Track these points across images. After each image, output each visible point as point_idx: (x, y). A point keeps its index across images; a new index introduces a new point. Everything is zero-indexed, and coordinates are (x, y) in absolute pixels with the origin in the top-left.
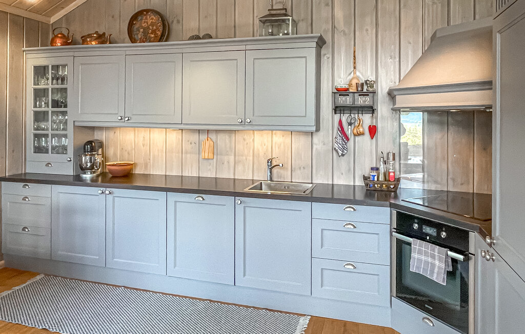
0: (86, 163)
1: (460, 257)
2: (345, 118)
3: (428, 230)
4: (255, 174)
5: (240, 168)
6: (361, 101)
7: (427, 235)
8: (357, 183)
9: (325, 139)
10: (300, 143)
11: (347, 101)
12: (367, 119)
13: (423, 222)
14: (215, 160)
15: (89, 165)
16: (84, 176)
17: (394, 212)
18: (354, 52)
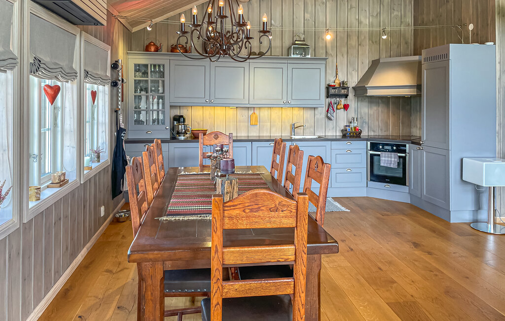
0: (182, 130)
1: (404, 155)
2: (333, 100)
3: (386, 147)
4: (283, 133)
5: (273, 130)
6: (343, 91)
7: (386, 149)
8: (337, 134)
9: (321, 112)
10: (309, 114)
11: (332, 91)
12: (343, 101)
13: (384, 145)
14: (258, 126)
15: (184, 131)
16: (180, 138)
17: (369, 143)
18: (337, 66)
